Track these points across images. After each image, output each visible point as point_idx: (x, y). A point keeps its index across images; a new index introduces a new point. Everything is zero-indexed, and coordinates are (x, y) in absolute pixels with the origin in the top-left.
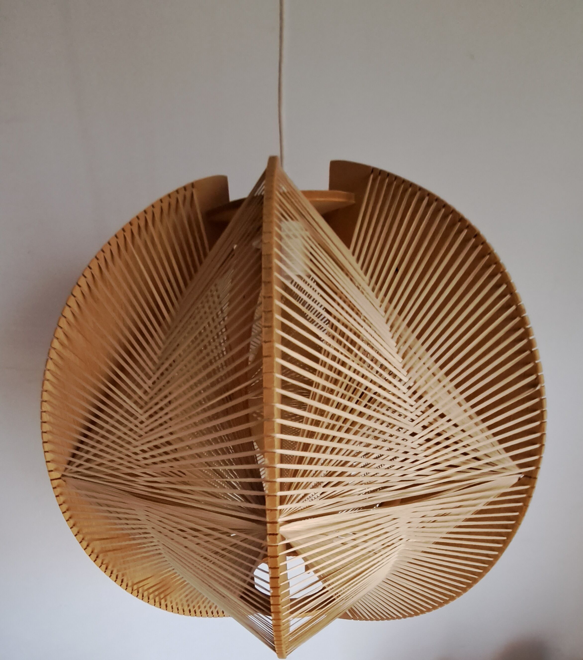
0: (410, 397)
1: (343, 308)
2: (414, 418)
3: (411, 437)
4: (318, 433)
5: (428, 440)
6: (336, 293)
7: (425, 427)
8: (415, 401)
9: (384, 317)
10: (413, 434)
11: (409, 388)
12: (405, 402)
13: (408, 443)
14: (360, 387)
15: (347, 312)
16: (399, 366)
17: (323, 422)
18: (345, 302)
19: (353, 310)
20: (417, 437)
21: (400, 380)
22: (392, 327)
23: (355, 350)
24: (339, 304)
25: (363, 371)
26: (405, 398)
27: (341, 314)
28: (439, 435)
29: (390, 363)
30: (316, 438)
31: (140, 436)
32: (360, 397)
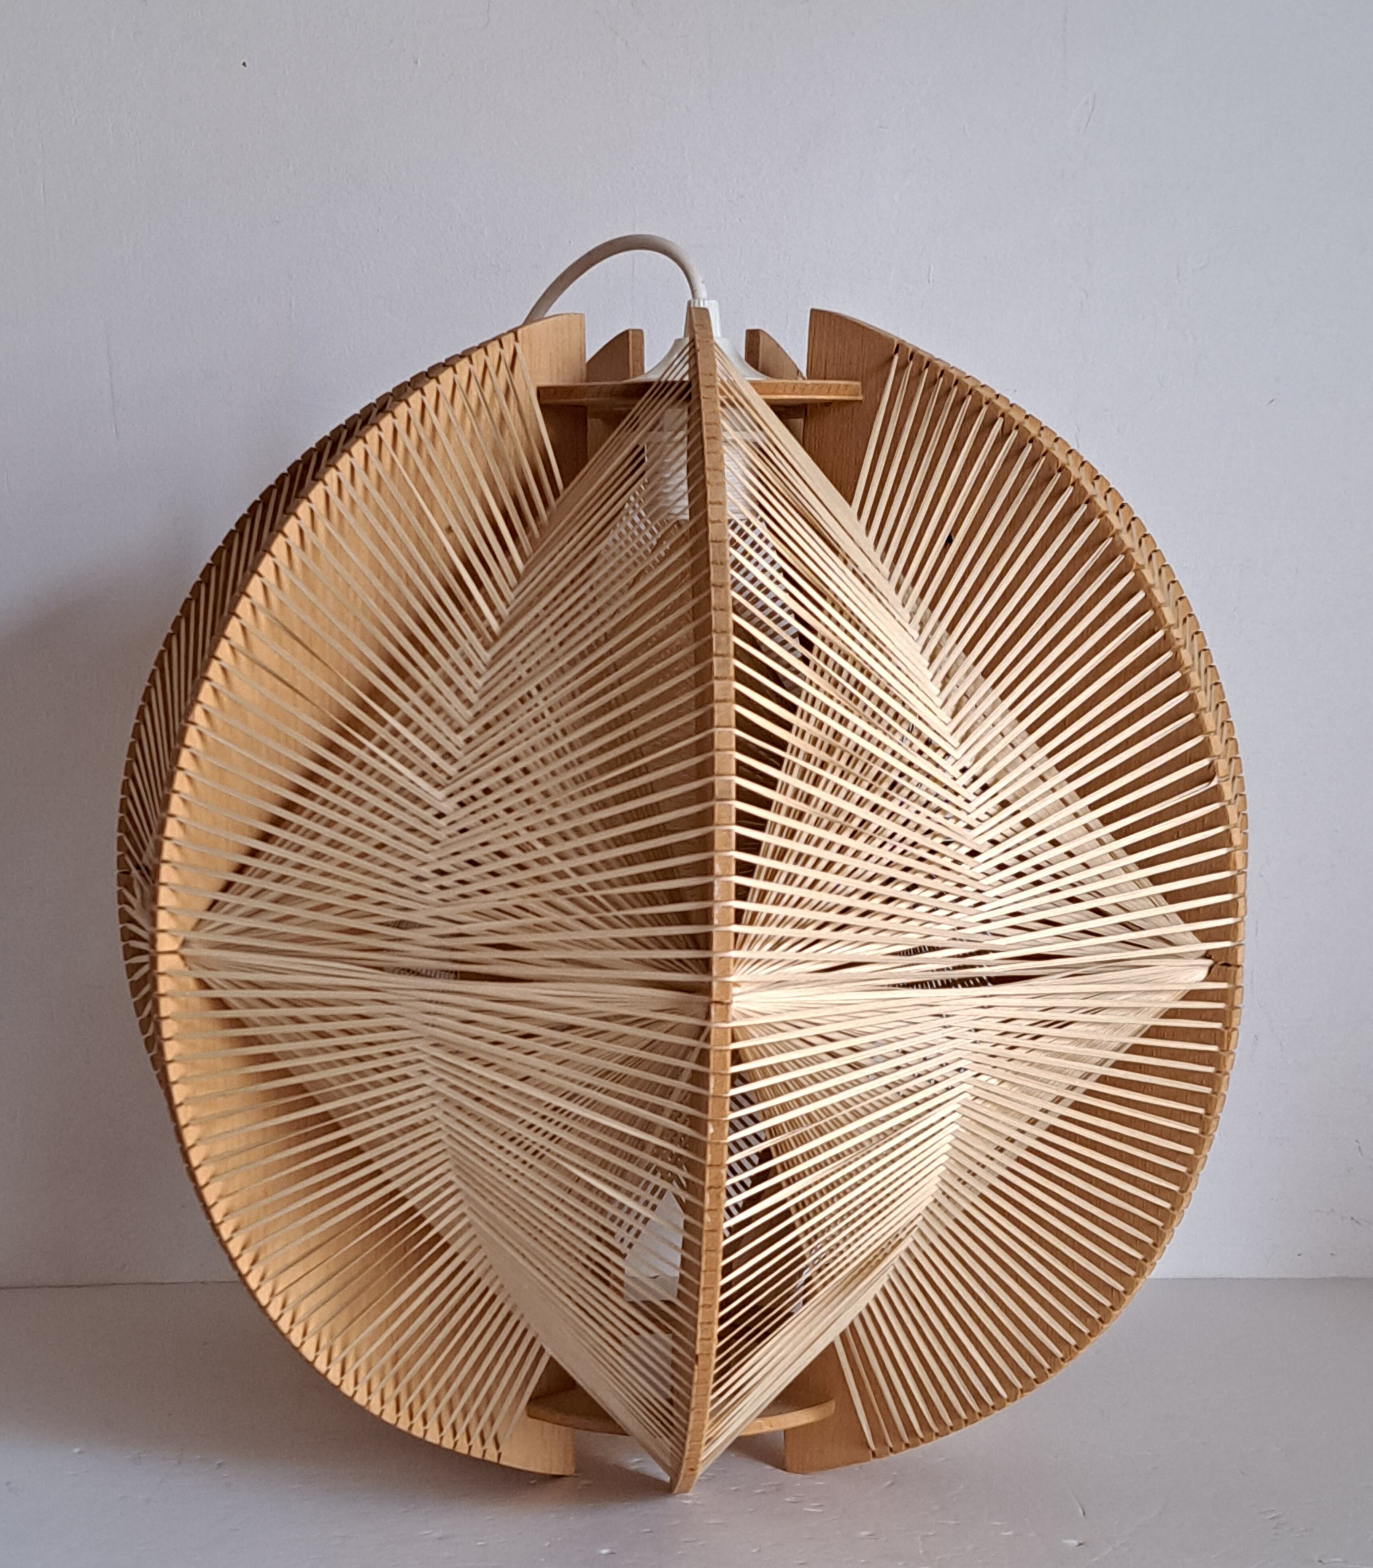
0: (965, 787)
1: (838, 624)
2: (974, 823)
3: (969, 858)
4: (792, 851)
5: (1002, 867)
6: (824, 596)
7: (994, 842)
8: (975, 794)
9: (916, 641)
10: (973, 853)
11: (964, 770)
12: (956, 794)
13: (964, 869)
14: (874, 762)
15: (846, 632)
16: (946, 731)
17: (802, 833)
18: (841, 612)
19: (857, 627)
20: (978, 859)
21: (947, 755)
22: (932, 659)
23: (863, 699)
24: (830, 616)
25: (878, 735)
26: (956, 786)
27: (835, 634)
28: (1021, 858)
29: (927, 724)
30: (787, 861)
31: (436, 842)
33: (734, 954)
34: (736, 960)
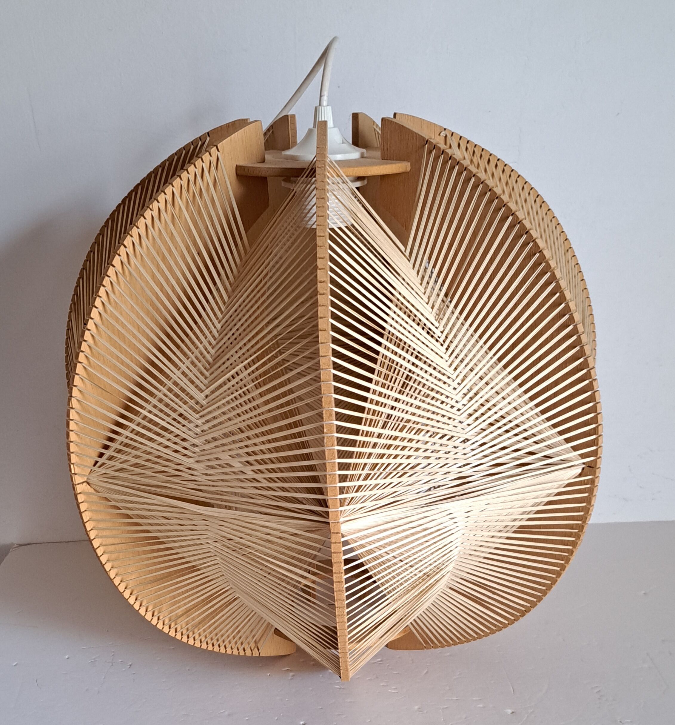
32: (402, 387)
33: (340, 509)
34: (341, 511)
